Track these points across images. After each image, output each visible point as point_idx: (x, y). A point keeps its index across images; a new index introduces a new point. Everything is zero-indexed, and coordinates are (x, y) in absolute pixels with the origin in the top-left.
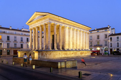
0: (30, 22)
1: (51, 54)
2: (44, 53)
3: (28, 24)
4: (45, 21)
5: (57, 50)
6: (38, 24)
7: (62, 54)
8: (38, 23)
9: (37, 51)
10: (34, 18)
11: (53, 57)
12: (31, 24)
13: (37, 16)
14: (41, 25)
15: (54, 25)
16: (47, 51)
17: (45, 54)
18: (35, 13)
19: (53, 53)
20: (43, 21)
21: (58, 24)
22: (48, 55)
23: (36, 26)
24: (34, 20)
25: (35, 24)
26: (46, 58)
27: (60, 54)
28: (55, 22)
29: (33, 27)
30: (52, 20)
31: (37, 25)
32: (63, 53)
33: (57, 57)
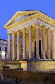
0: (9, 25)
1: (40, 64)
2: (33, 63)
3: (7, 27)
4: (31, 22)
5: (46, 59)
6: (20, 27)
7: (51, 65)
8: (21, 25)
9: (25, 60)
10: (15, 19)
11: (42, 69)
12: (11, 28)
13: (20, 17)
14: (25, 28)
15: (43, 27)
16: (36, 60)
17: (35, 64)
18: (18, 12)
19: (42, 63)
20: (29, 22)
21: (47, 26)
22: (37, 66)
23: (17, 29)
24: (14, 21)
25: (16, 27)
26: (35, 70)
27: (49, 64)
28: (44, 23)
29: (12, 31)
30: (41, 21)
31: (20, 29)
32: (53, 63)
33: (46, 68)
